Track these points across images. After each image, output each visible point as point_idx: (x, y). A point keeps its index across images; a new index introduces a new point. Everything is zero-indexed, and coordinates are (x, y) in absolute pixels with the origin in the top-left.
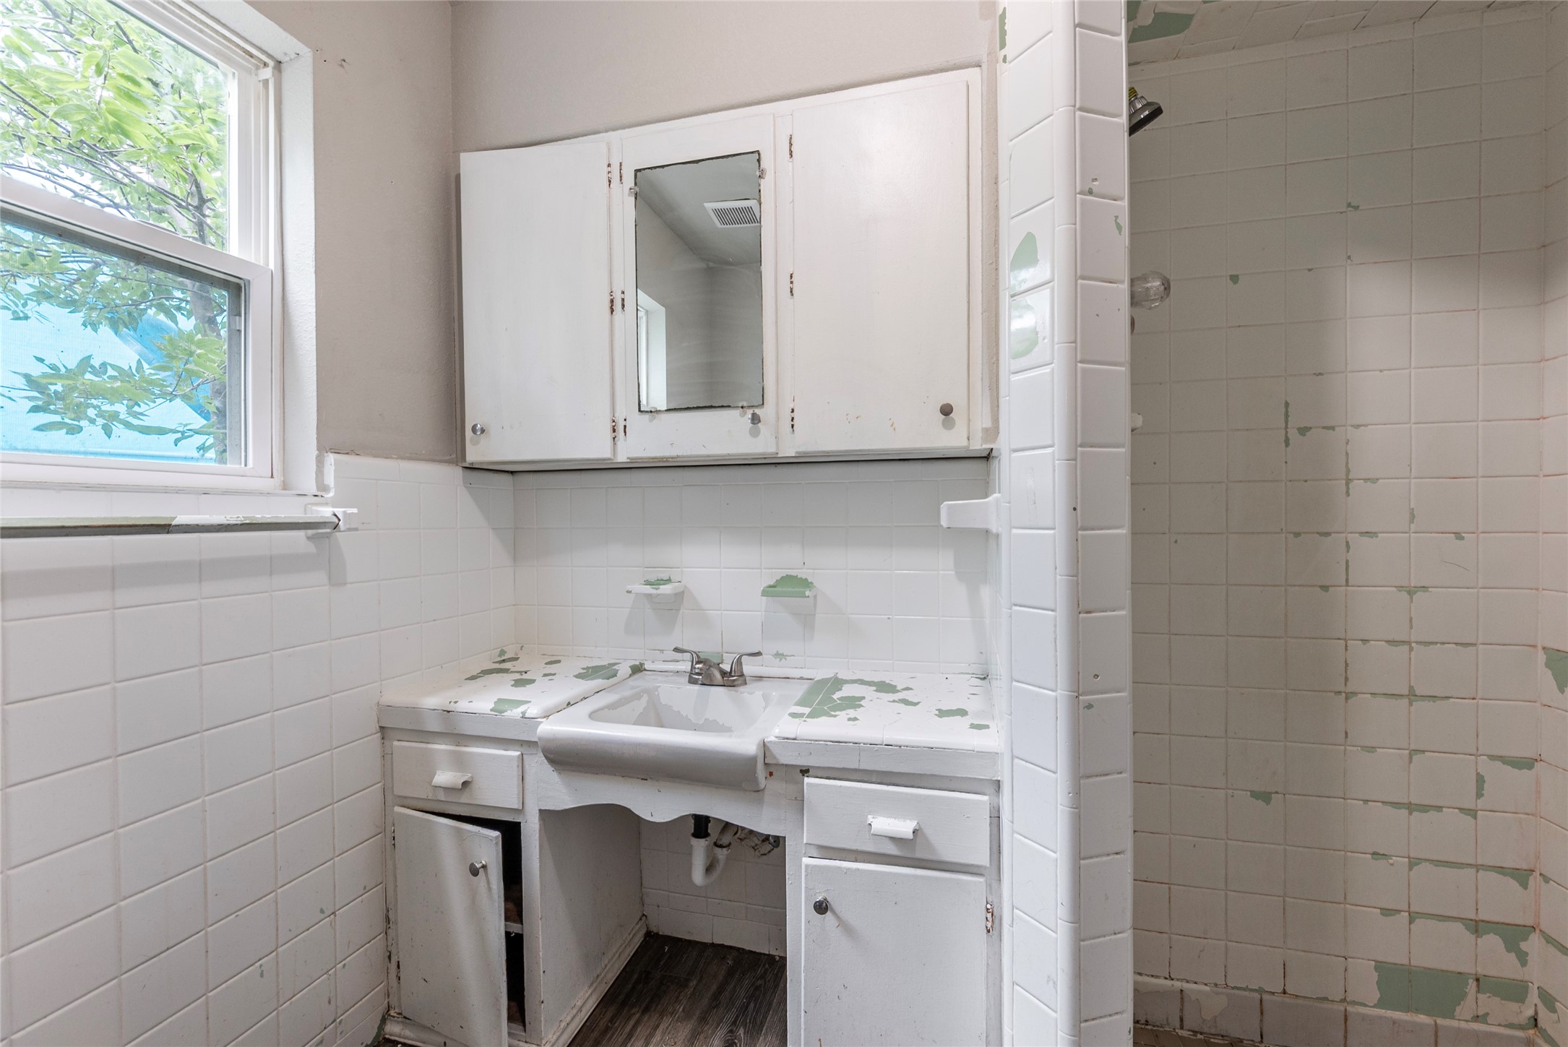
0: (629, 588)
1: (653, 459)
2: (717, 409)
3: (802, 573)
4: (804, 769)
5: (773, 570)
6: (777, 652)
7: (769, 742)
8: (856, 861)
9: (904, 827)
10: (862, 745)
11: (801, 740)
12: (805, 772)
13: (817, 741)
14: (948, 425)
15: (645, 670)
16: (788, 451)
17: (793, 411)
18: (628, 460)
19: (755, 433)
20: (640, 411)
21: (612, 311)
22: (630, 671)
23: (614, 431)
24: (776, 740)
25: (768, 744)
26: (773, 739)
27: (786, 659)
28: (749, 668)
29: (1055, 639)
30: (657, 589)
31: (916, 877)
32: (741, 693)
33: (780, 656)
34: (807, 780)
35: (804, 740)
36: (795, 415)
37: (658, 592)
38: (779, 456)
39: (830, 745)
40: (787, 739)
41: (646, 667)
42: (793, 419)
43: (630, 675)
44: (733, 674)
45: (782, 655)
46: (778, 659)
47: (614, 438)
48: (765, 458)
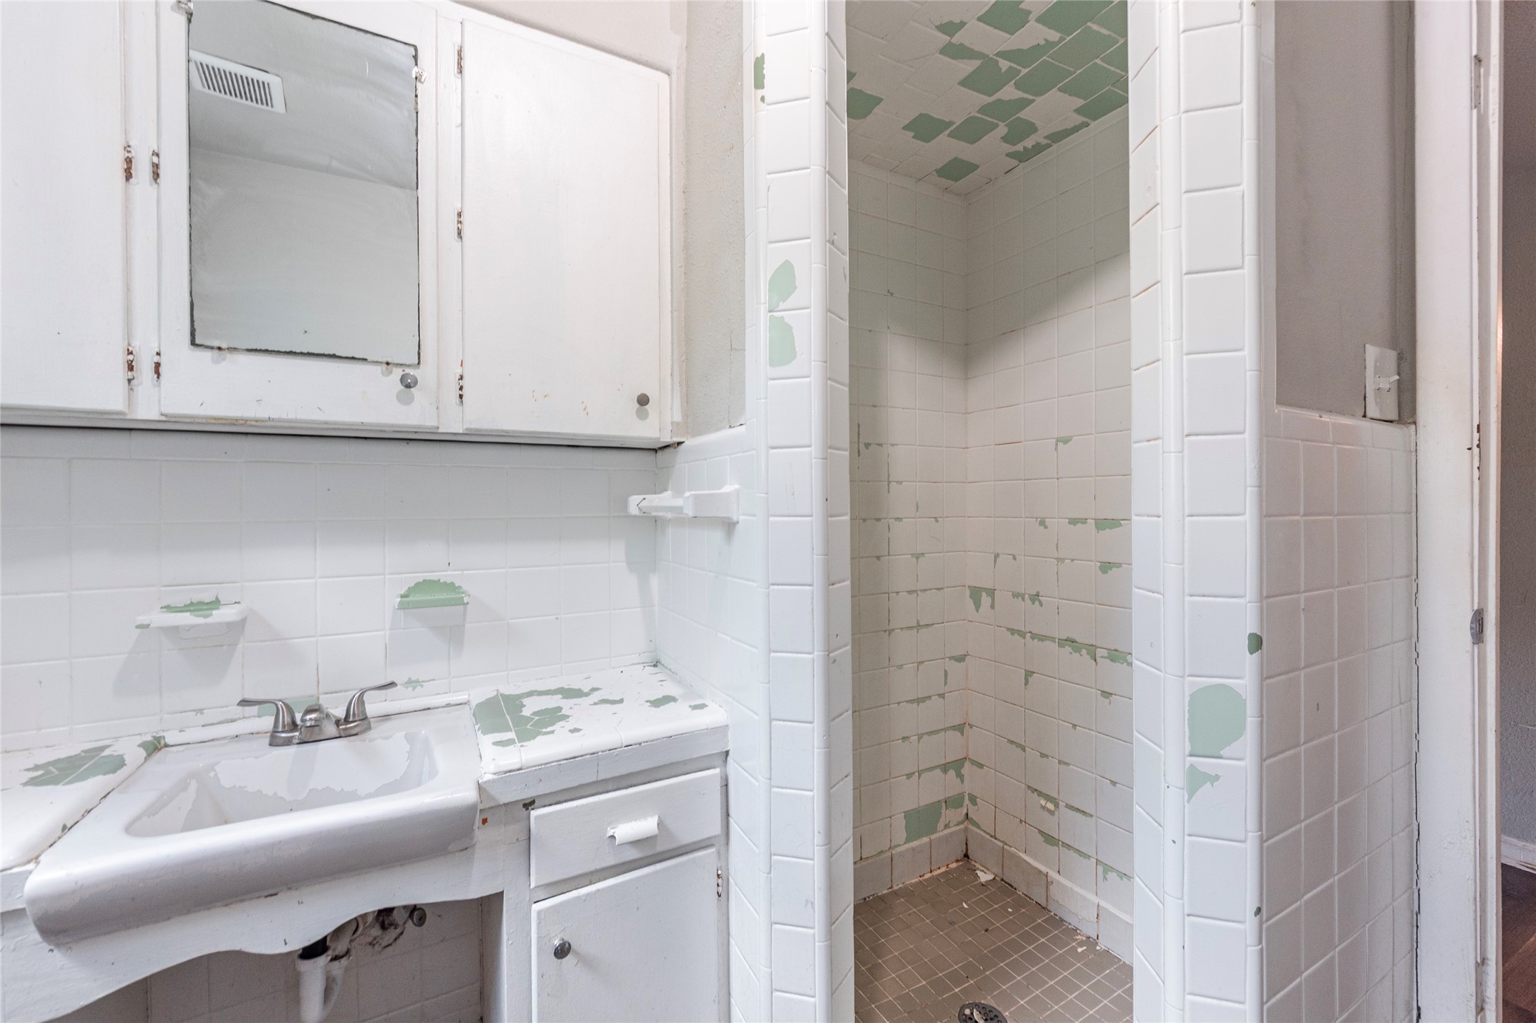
0: (143, 619)
1: (215, 419)
2: (343, 360)
3: (446, 576)
4: (528, 801)
5: (404, 575)
6: (410, 679)
7: (486, 782)
8: (591, 883)
9: (646, 826)
10: (600, 753)
11: (528, 768)
12: (529, 805)
13: (547, 764)
14: (642, 415)
15: (166, 746)
16: (453, 424)
17: (461, 378)
18: (163, 418)
20: (193, 343)
21: (128, 175)
22: (143, 753)
23: (131, 368)
24: (496, 777)
25: (484, 786)
26: (489, 777)
27: (422, 686)
28: (374, 707)
29: (813, 610)
30: (206, 617)
31: (656, 872)
32: (371, 741)
33: (414, 684)
34: (534, 813)
35: (531, 767)
36: (464, 383)
37: (209, 620)
38: (440, 431)
39: (565, 764)
40: (510, 771)
41: (169, 741)
42: (461, 388)
43: (146, 759)
44: (351, 719)
45: (417, 681)
46: (410, 689)
47: (129, 381)
48: (416, 432)
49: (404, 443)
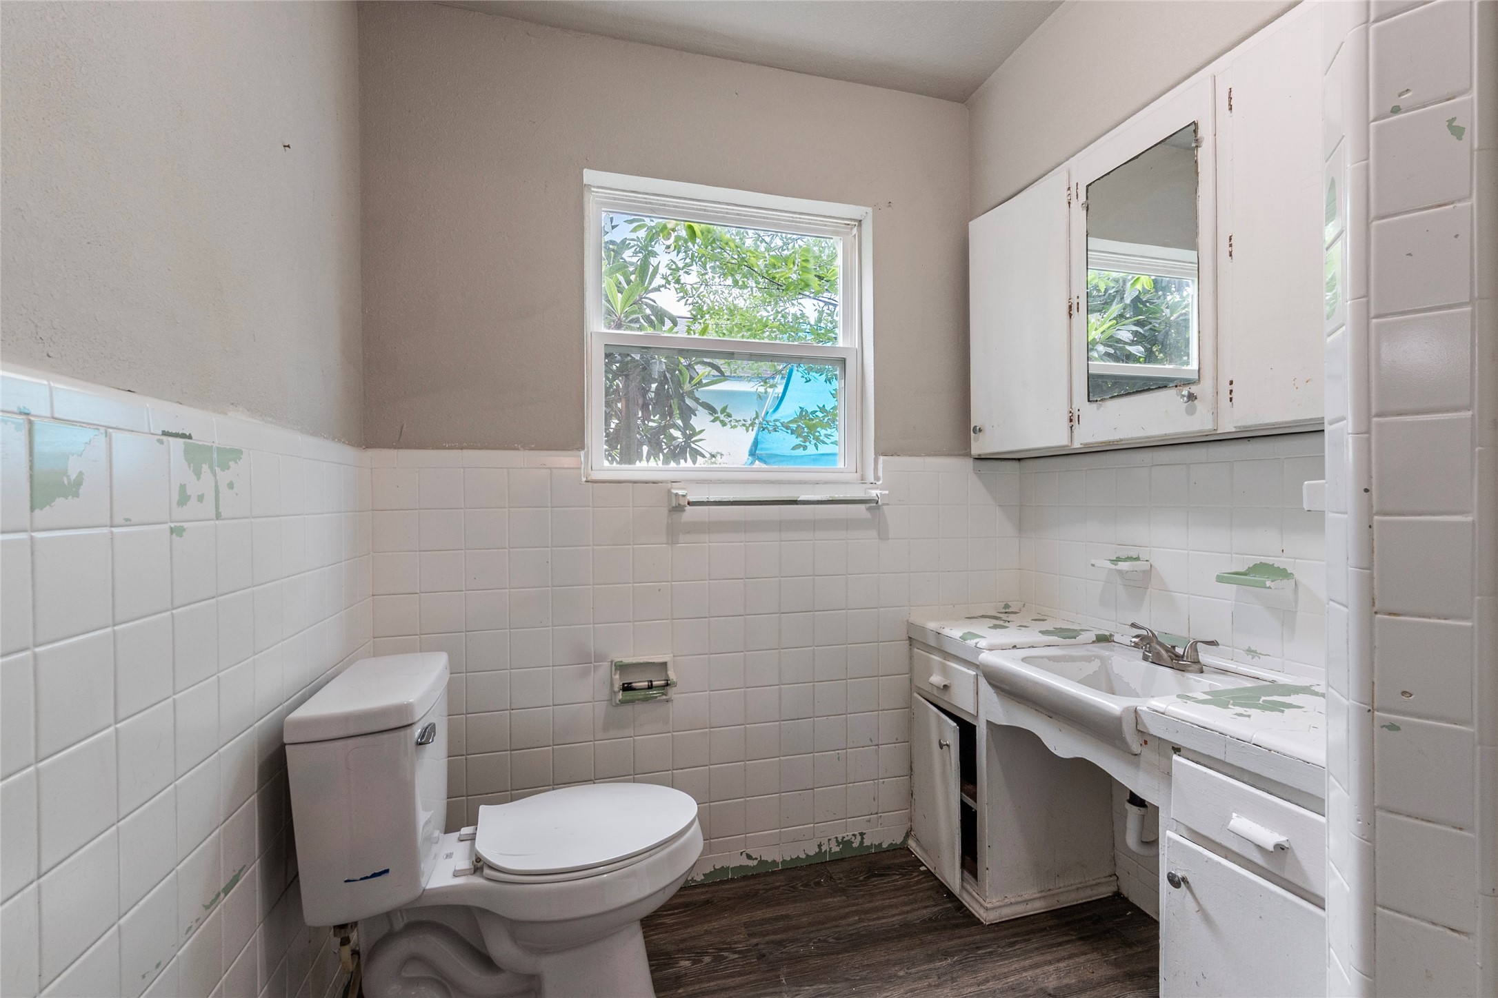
0: (1093, 562)
1: (1101, 443)
2: (1155, 391)
3: (1279, 562)
4: (1176, 747)
5: (1246, 556)
6: (1249, 647)
7: (1140, 710)
8: (1226, 858)
9: (1269, 838)
10: (1228, 737)
11: (1169, 716)
12: (1177, 750)
13: (1183, 721)
15: (1114, 642)
16: (1228, 426)
17: (1231, 383)
18: (1081, 446)
19: (1191, 411)
20: (1089, 401)
21: (1070, 315)
22: (1094, 639)
23: (1071, 421)
24: (1147, 710)
25: (1139, 712)
26: (1145, 709)
27: (1260, 658)
28: (1206, 656)
30: (1116, 565)
31: (1285, 899)
33: (1253, 653)
34: (1175, 757)
35: (1172, 716)
36: (1234, 387)
37: (1117, 567)
38: (1218, 432)
39: (1196, 728)
40: (1156, 711)
41: (1116, 639)
42: (1231, 391)
43: (1094, 642)
44: (1185, 659)
45: (1256, 652)
46: (1251, 657)
47: (1071, 427)
48: (1207, 435)
49: (1246, 440)
